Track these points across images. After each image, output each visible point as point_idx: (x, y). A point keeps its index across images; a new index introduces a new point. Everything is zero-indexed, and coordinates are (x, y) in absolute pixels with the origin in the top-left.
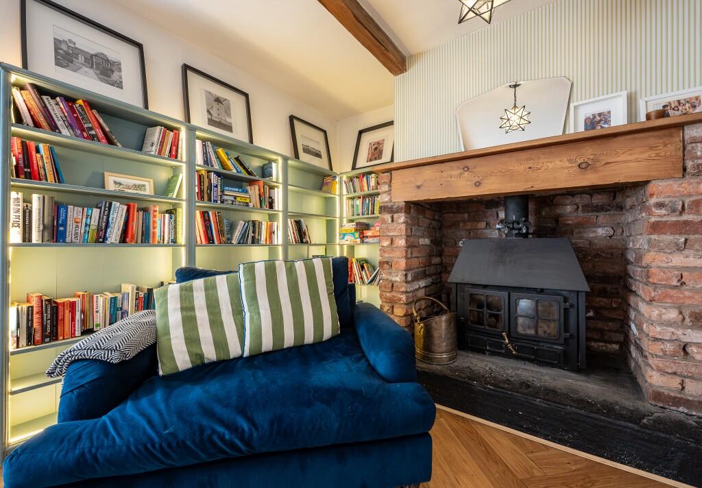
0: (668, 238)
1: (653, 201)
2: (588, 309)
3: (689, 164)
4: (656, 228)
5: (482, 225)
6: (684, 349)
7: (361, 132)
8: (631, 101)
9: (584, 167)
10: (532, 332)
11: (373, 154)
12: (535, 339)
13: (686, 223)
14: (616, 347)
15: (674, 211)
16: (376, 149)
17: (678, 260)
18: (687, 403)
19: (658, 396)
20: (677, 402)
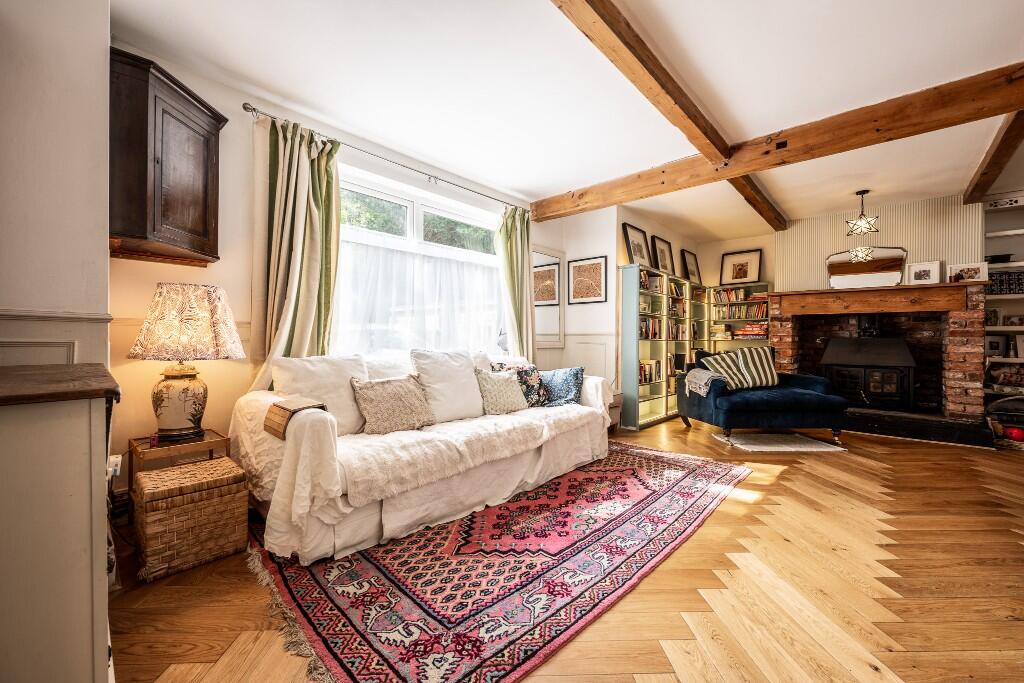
0: (958, 338)
1: (951, 320)
2: (915, 383)
3: (969, 304)
4: (953, 334)
5: (837, 328)
6: (966, 392)
7: (724, 255)
8: (942, 266)
9: (914, 302)
10: (880, 391)
11: (737, 273)
12: (883, 394)
13: (968, 332)
14: (934, 404)
15: (961, 326)
16: (740, 269)
17: (963, 349)
18: (967, 417)
19: (952, 415)
20: (961, 416)
